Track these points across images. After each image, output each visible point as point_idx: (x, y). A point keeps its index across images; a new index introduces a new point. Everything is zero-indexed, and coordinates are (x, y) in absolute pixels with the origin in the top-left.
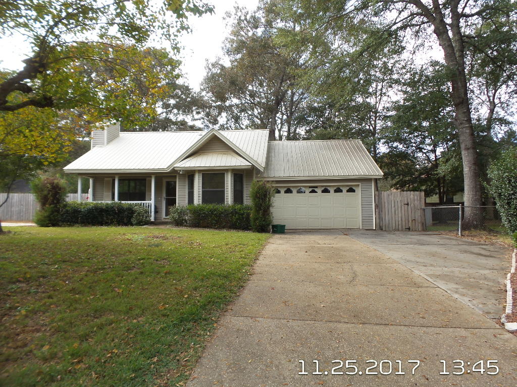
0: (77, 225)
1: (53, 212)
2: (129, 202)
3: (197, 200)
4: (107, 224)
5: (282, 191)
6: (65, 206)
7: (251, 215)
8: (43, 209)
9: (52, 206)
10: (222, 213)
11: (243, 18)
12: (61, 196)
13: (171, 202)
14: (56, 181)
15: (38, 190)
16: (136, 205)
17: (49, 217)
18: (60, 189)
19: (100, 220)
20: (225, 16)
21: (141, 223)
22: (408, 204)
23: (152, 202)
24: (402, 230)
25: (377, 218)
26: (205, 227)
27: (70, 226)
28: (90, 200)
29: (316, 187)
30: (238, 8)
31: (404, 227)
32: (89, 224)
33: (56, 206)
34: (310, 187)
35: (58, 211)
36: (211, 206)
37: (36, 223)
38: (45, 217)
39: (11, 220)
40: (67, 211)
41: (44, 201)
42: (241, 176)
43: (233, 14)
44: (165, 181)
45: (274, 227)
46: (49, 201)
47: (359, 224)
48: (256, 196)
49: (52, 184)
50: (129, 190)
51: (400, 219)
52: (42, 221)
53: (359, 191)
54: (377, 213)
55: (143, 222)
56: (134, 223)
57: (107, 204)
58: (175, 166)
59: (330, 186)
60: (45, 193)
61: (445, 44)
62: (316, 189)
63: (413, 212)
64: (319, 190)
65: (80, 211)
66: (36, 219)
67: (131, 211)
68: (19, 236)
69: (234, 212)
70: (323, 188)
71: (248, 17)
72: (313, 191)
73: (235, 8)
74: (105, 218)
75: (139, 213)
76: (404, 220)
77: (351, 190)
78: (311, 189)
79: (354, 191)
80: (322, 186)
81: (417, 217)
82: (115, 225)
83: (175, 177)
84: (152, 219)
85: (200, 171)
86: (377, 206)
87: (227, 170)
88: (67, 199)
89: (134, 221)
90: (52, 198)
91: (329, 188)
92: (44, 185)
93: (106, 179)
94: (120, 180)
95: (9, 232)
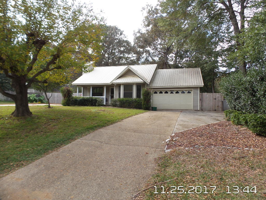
0: (76, 106)
1: (67, 101)
2: (96, 97)
3: (122, 96)
4: (87, 105)
5: (158, 92)
6: (72, 98)
7: (142, 103)
8: (65, 99)
9: (68, 98)
10: (131, 102)
11: (150, 10)
12: (70, 94)
13: (112, 97)
14: (69, 88)
15: (63, 92)
16: (98, 98)
17: (66, 102)
18: (70, 91)
19: (85, 104)
20: (142, 10)
21: (100, 105)
22: (215, 99)
23: (104, 97)
24: (212, 111)
25: (201, 105)
26: (124, 107)
27: (74, 106)
28: (82, 96)
29: (173, 91)
30: (148, 5)
31: (213, 110)
32: (81, 105)
33: (69, 98)
34: (170, 91)
35: (70, 100)
36: (127, 99)
37: (62, 105)
38: (65, 102)
39: (54, 103)
40: (73, 100)
41: (65, 96)
42: (140, 86)
43: (146, 8)
44: (110, 88)
45: (152, 108)
46: (67, 96)
47: (192, 108)
48: (144, 95)
49: (67, 89)
50: (96, 92)
51: (211, 106)
52: (64, 104)
53: (192, 92)
54: (200, 103)
55: (101, 105)
56: (97, 105)
57: (87, 97)
58: (113, 82)
59: (179, 90)
60: (65, 93)
61: (234, 23)
62: (173, 92)
63: (218, 102)
64: (174, 92)
65: (77, 100)
66: (62, 103)
67: (96, 100)
68: (55, 109)
69: (136, 101)
70: (176, 91)
71: (153, 9)
72: (172, 93)
73: (147, 5)
74: (86, 103)
75: (99, 101)
76: (213, 106)
77: (189, 92)
78: (171, 92)
79: (190, 93)
80: (176, 90)
81: (219, 105)
82: (90, 106)
83: (114, 86)
84: (105, 104)
85: (123, 84)
86: (200, 100)
87: (134, 84)
88: (73, 96)
89: (97, 104)
90: (67, 95)
91: (179, 91)
92: (65, 90)
93: (88, 87)
94: (92, 88)
95: (52, 107)
